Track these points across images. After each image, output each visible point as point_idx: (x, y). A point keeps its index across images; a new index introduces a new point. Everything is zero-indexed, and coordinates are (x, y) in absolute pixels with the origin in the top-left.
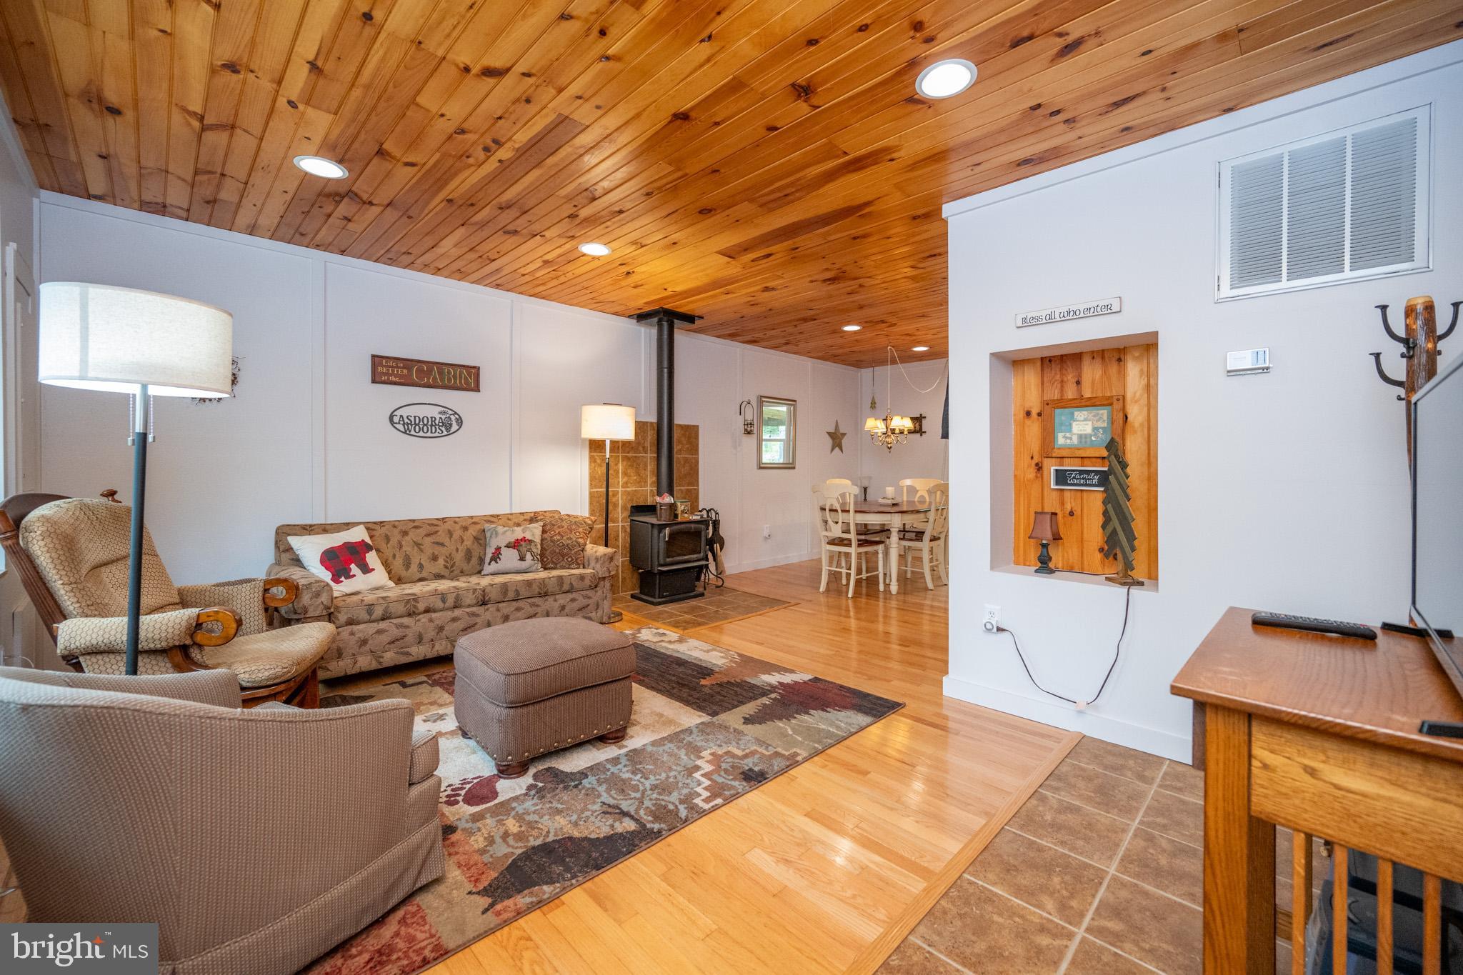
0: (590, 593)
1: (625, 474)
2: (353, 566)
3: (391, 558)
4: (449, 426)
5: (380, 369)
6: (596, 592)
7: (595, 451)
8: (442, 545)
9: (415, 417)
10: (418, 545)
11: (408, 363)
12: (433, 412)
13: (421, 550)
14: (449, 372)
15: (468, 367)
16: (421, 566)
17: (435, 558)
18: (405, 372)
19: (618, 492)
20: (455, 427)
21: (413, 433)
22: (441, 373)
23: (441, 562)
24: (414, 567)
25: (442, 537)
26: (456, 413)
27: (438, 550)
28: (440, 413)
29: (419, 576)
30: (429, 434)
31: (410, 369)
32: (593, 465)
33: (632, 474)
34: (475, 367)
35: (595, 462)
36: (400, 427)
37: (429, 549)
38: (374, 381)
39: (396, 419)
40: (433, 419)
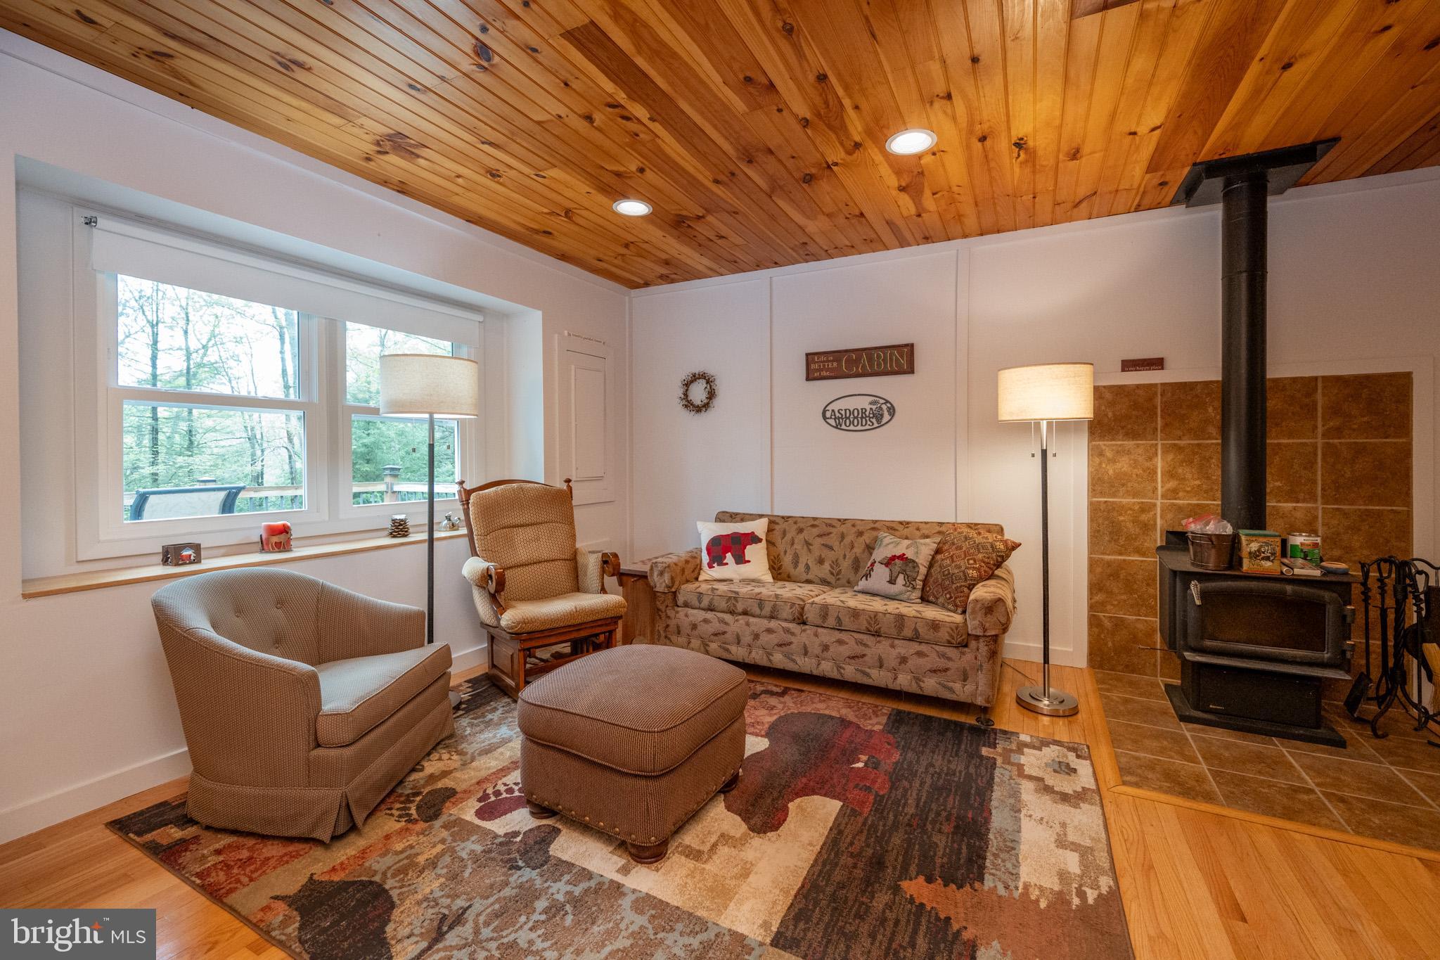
0: (951, 652)
1: (1170, 474)
2: (729, 555)
3: (782, 554)
4: (879, 417)
5: (813, 366)
6: (963, 653)
7: (1102, 437)
8: (831, 548)
9: (846, 410)
10: (808, 544)
11: (837, 355)
12: (864, 403)
13: (810, 550)
14: (879, 356)
15: (899, 346)
16: (808, 567)
17: (821, 561)
18: (835, 364)
19: (1155, 505)
20: (886, 417)
21: (843, 427)
22: (870, 359)
23: (827, 566)
24: (801, 567)
25: (833, 540)
26: (887, 402)
27: (826, 553)
28: (871, 403)
29: (805, 577)
30: (859, 428)
31: (839, 361)
32: (1097, 460)
33: (1189, 476)
34: (906, 345)
35: (1101, 454)
36: (832, 422)
37: (817, 550)
38: (808, 379)
39: (828, 414)
40: (864, 411)
